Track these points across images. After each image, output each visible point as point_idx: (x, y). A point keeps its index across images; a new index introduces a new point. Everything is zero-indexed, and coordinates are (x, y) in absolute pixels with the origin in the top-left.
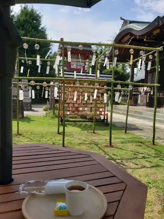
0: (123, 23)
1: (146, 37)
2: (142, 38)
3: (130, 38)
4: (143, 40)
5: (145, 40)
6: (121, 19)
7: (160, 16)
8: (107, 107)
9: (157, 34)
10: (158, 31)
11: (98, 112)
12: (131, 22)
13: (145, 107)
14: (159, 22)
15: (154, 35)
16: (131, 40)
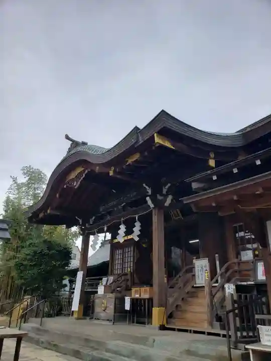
1: (113, 168)
2: (105, 170)
3: (84, 171)
4: (109, 173)
5: (111, 173)
6: (67, 137)
9: (134, 162)
10: (136, 157)
13: (112, 324)
14: (138, 137)
15: (129, 165)
16: (84, 175)
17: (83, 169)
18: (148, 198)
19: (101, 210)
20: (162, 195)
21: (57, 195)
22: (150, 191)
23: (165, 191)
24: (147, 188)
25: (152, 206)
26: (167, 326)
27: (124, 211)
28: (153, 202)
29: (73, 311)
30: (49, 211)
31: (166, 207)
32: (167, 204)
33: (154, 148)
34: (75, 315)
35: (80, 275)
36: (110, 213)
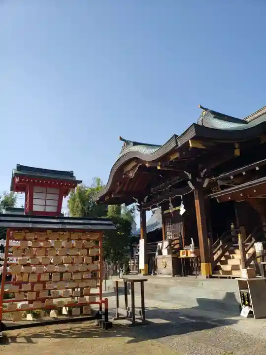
0: (123, 145)
1: (160, 164)
2: (154, 165)
4: (156, 168)
5: (159, 168)
6: (121, 139)
7: (178, 135)
8: (104, 281)
9: (175, 159)
10: (177, 155)
11: (87, 298)
12: (135, 144)
13: (172, 276)
14: (177, 143)
15: (172, 161)
16: (137, 168)
17: (136, 163)
18: (189, 182)
19: (152, 191)
20: (200, 178)
21: (118, 183)
22: (190, 176)
23: (202, 174)
24: (188, 174)
25: (193, 188)
26: (213, 276)
27: (170, 191)
28: (193, 185)
29: (140, 270)
30: (113, 196)
31: (204, 188)
32: (205, 185)
33: (189, 149)
34: (143, 273)
35: (142, 242)
36: (160, 193)
